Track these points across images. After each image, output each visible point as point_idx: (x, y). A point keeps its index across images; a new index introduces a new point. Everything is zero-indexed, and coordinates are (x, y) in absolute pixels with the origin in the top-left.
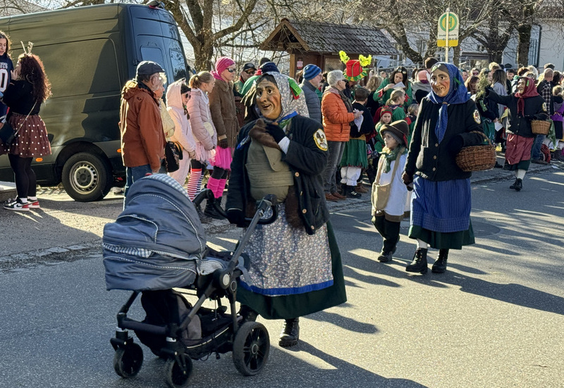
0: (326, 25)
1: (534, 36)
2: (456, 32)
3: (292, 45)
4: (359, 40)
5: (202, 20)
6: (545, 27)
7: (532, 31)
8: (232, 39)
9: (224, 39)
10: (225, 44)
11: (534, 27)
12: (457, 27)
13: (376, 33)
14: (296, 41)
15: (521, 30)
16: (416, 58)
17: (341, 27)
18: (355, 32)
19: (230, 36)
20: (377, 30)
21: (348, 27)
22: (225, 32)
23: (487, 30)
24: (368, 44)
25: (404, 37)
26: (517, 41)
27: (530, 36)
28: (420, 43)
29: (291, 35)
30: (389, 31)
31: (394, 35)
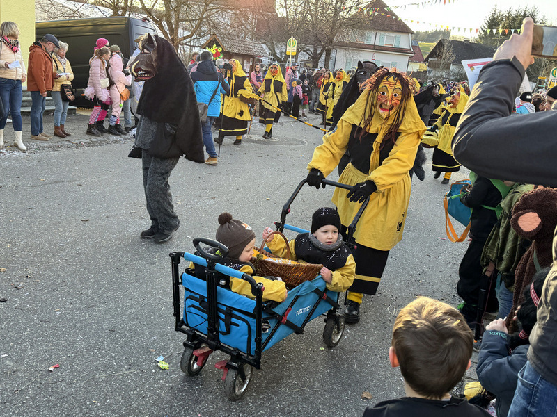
1: (333, 54)
2: (295, 48)
4: (250, 48)
5: (174, 31)
6: (338, 50)
7: (332, 52)
8: (189, 42)
9: (185, 41)
10: (185, 44)
12: (296, 46)
15: (327, 50)
16: (279, 60)
19: (188, 40)
22: (185, 38)
23: (312, 50)
25: (274, 49)
27: (330, 54)
28: (281, 53)
30: (267, 46)
31: (269, 48)
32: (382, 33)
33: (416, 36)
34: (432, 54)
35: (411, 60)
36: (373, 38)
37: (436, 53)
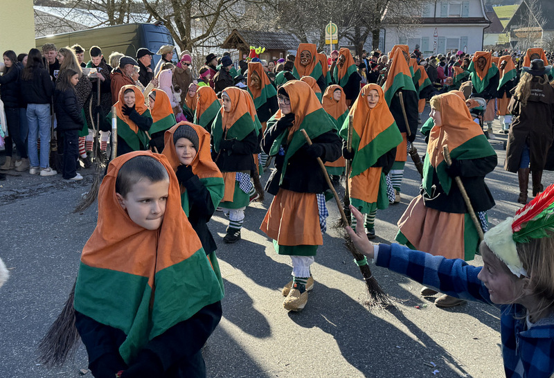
0: (260, 32)
1: (381, 36)
2: (336, 35)
3: (240, 45)
4: (279, 41)
5: (185, 32)
6: (388, 30)
7: (380, 33)
8: (204, 42)
10: (199, 45)
11: (381, 30)
12: (337, 32)
13: (289, 37)
14: (242, 42)
15: (374, 32)
17: (269, 33)
18: (277, 36)
20: (290, 35)
21: (273, 33)
22: (199, 38)
24: (285, 43)
25: (305, 38)
26: (371, 39)
29: (239, 39)
31: (299, 38)
34: (515, 21)
35: (486, 30)
36: (431, 9)
37: (518, 19)
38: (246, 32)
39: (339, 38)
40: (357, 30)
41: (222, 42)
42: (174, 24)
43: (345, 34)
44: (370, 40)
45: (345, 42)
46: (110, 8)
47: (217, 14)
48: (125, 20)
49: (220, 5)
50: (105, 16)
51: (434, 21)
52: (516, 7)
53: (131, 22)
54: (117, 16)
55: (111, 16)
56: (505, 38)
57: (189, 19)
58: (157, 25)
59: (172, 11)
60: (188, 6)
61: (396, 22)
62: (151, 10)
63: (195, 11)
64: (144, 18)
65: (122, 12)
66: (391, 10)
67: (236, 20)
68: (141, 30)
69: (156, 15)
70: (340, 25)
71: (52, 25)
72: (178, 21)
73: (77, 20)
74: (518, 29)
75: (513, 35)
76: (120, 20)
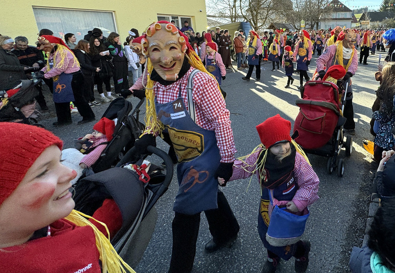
0: (280, 24)
3: (274, 28)
4: (286, 27)
5: (256, 24)
7: (319, 23)
12: (304, 23)
15: (317, 23)
18: (286, 25)
19: (261, 27)
24: (288, 27)
25: (295, 25)
29: (273, 26)
32: (339, 13)
33: (353, 12)
34: (361, 19)
35: (352, 22)
36: (335, 15)
37: (363, 18)
38: (276, 24)
39: (305, 25)
40: (311, 22)
41: (268, 27)
42: (252, 22)
43: (308, 24)
44: (315, 26)
45: (307, 26)
46: (231, 17)
47: (266, 18)
48: (236, 21)
49: (267, 15)
50: (230, 20)
51: (336, 19)
52: (362, 14)
53: (238, 21)
54: (234, 19)
55: (232, 20)
56: (358, 24)
57: (257, 20)
58: (246, 22)
59: (251, 17)
60: (257, 15)
61: (324, 20)
62: (244, 17)
63: (259, 18)
64: (242, 20)
65: (235, 18)
66: (322, 16)
67: (272, 20)
68: (241, 24)
69: (246, 19)
70: (306, 21)
71: (213, 23)
72: (253, 21)
73: (221, 21)
74: (362, 22)
75: (360, 24)
76: (235, 21)
